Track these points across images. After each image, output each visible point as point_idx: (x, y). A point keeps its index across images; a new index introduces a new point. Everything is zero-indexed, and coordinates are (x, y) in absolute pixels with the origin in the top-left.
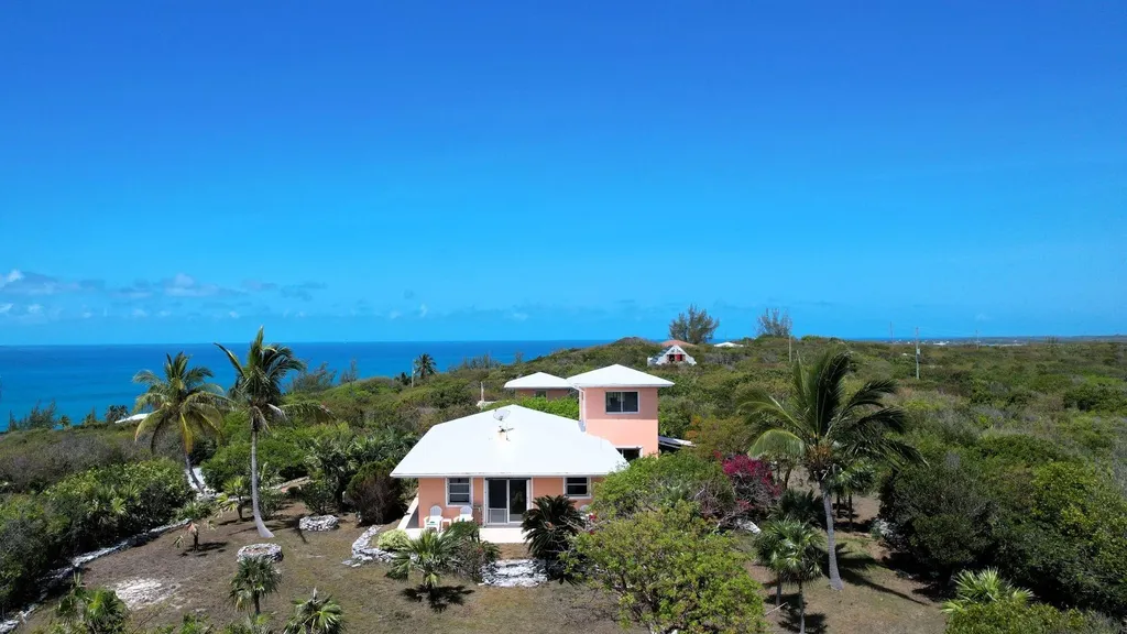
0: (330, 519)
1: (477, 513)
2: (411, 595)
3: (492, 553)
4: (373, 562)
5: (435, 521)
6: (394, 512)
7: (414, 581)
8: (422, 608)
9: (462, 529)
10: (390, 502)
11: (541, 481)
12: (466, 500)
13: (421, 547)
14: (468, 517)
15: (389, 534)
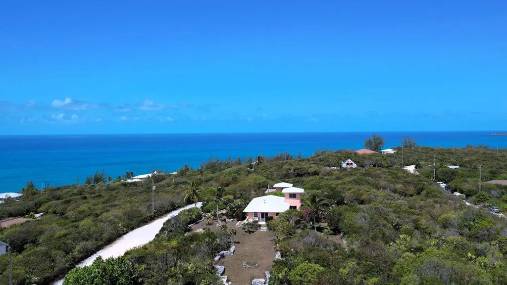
0: (232, 219)
1: (259, 219)
2: (246, 232)
3: (260, 226)
4: (240, 227)
5: (251, 220)
6: (244, 218)
7: (246, 230)
8: (248, 233)
9: (256, 222)
10: (243, 216)
11: (270, 213)
12: (257, 216)
13: (247, 224)
14: (257, 220)
15: (243, 222)
